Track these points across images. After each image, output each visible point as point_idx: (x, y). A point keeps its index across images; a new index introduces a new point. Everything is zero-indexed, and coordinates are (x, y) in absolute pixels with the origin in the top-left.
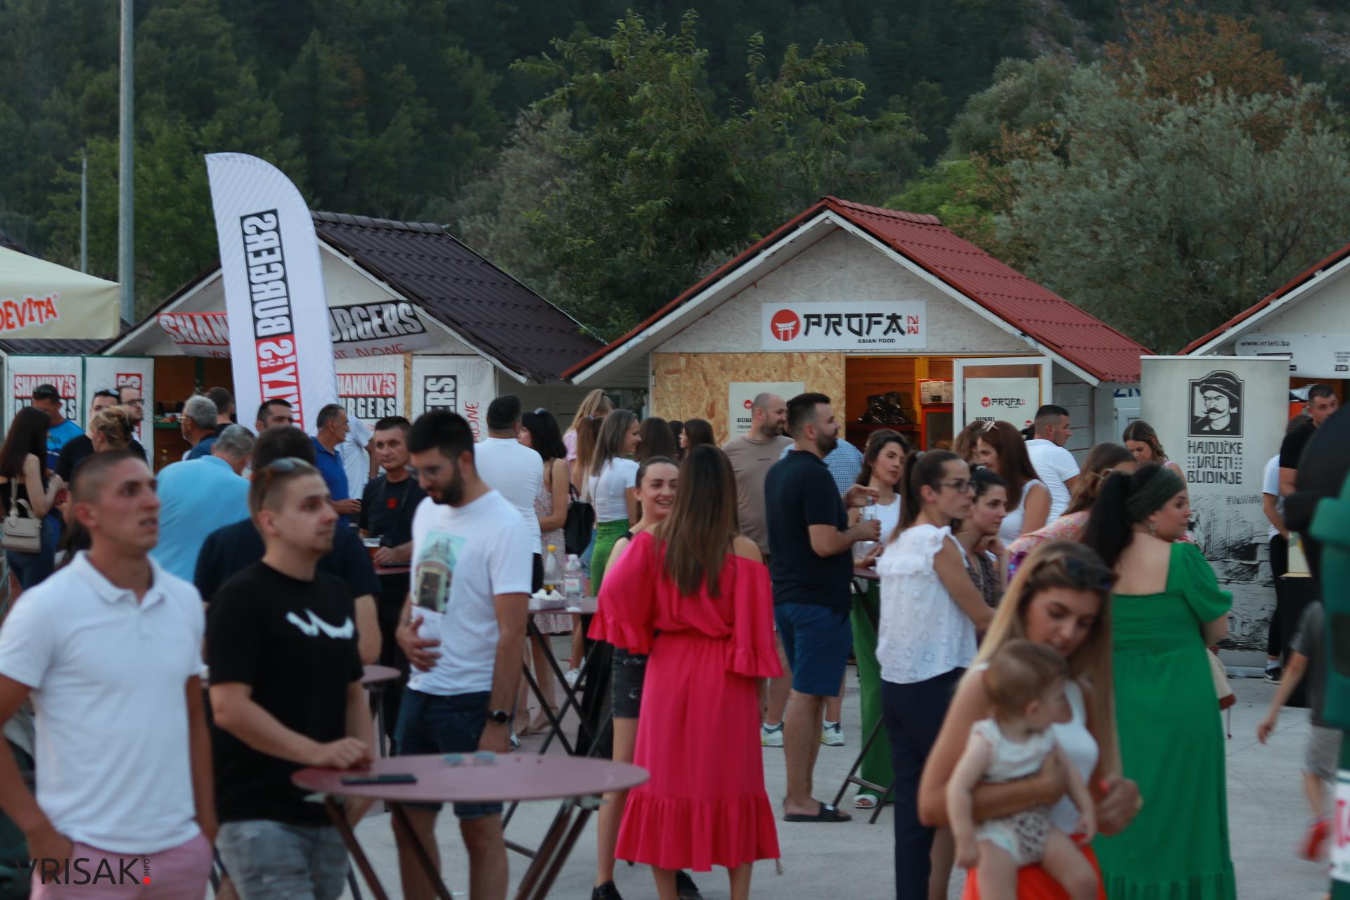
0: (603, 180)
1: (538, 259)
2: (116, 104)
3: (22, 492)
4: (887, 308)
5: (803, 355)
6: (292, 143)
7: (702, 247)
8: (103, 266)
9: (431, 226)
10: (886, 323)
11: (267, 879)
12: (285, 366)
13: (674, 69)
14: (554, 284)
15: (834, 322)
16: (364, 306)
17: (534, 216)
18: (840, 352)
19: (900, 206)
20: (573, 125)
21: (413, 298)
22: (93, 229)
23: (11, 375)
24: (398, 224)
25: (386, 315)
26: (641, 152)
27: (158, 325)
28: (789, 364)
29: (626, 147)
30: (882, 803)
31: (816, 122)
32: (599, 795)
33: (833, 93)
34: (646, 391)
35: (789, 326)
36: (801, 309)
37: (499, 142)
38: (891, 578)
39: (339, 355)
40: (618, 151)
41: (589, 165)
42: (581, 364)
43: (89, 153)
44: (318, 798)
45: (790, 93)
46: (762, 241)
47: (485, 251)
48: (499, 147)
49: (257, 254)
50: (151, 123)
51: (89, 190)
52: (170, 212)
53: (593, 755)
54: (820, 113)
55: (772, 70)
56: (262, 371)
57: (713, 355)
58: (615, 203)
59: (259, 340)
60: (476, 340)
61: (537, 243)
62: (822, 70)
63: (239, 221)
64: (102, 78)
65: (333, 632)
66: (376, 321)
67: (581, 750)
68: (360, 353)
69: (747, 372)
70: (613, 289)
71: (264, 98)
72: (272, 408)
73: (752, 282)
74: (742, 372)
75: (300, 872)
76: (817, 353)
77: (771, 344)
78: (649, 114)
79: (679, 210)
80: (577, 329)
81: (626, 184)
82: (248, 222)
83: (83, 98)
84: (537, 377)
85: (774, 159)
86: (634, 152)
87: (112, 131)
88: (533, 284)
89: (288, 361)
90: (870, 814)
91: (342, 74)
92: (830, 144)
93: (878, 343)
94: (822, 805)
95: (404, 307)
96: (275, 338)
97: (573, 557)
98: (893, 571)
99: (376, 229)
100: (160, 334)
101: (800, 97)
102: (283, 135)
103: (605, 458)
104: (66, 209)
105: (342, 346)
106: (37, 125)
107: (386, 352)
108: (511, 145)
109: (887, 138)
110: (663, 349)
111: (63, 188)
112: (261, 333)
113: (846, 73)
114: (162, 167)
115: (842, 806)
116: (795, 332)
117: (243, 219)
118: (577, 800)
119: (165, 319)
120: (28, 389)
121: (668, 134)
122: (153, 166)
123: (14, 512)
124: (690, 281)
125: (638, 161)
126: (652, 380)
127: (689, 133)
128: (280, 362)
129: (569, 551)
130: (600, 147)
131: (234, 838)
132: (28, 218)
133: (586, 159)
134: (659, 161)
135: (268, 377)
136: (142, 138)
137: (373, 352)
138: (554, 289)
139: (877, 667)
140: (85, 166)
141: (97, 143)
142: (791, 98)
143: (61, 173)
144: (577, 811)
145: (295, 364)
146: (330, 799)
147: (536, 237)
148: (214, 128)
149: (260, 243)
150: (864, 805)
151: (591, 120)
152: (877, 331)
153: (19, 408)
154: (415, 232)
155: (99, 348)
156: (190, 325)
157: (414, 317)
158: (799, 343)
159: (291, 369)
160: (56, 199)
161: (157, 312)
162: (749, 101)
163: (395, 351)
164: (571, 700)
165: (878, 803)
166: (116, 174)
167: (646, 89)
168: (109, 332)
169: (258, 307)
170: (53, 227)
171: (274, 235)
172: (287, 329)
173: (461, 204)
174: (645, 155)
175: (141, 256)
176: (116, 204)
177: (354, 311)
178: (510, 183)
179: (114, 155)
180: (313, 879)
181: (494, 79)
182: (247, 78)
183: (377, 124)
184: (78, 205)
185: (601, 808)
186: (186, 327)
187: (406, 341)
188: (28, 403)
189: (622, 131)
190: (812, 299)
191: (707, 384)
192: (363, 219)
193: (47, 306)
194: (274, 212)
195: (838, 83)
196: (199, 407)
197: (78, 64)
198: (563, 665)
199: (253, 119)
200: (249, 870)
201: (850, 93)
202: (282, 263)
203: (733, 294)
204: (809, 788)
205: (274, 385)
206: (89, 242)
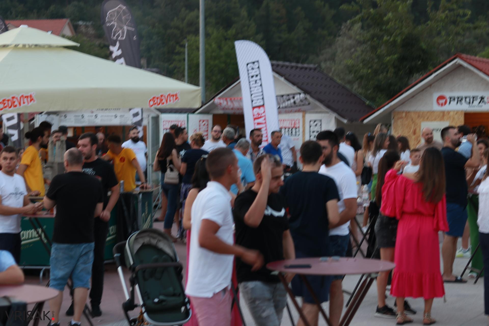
0: (374, 48)
1: (350, 77)
2: (198, 23)
3: (171, 162)
4: (479, 94)
5: (449, 112)
6: (260, 36)
7: (411, 72)
8: (194, 81)
9: (312, 66)
10: (479, 100)
11: (257, 302)
12: (261, 117)
13: (400, 8)
14: (356, 86)
15: (460, 100)
16: (288, 95)
17: (350, 62)
18: (462, 111)
19: (484, 57)
20: (362, 28)
21: (306, 92)
22: (190, 68)
23: (162, 121)
24: (300, 65)
25: (296, 98)
26: (389, 38)
27: (213, 103)
28: (443, 115)
29: (383, 36)
30: (478, 277)
31: (452, 27)
32: (377, 273)
33: (458, 15)
34: (390, 125)
35: (443, 101)
36: (448, 95)
37: (335, 34)
38: (483, 194)
39: (279, 113)
40: (380, 38)
41: (369, 43)
42: (366, 116)
43: (188, 41)
44: (276, 273)
45: (443, 16)
46: (432, 70)
47: (330, 75)
48: (335, 36)
49: (252, 77)
50: (210, 30)
51: (188, 54)
52: (217, 62)
53: (373, 258)
54: (454, 23)
55: (436, 7)
56: (255, 119)
57: (415, 112)
58: (379, 57)
59: (254, 108)
60: (328, 107)
61: (350, 72)
62: (455, 6)
63: (246, 65)
64: (193, 14)
65: (276, 214)
66: (292, 101)
67: (369, 256)
68: (286, 112)
69: (428, 118)
70: (378, 88)
71: (250, 20)
72: (255, 132)
73: (430, 85)
74: (426, 118)
75: (269, 300)
76: (454, 111)
77: (436, 108)
78: (391, 24)
79: (402, 59)
80: (364, 103)
81: (382, 50)
82: (249, 65)
83: (186, 21)
84: (351, 120)
85: (438, 40)
86: (385, 38)
87: (196, 32)
88: (348, 86)
89: (263, 115)
90: (474, 280)
91: (278, 11)
92: (458, 34)
93: (476, 107)
94: (456, 278)
95: (302, 95)
96: (259, 107)
97: (365, 186)
98: (484, 191)
99: (292, 67)
100: (214, 106)
101: (447, 17)
102: (257, 33)
103: (377, 150)
104: (180, 61)
105: (280, 110)
106: (169, 31)
107: (296, 111)
108: (339, 36)
109: (478, 31)
110: (397, 110)
111: (179, 53)
112: (254, 105)
113: (463, 7)
114: (214, 45)
115: (464, 277)
116: (446, 103)
117: (248, 64)
118: (369, 275)
119: (217, 100)
120: (168, 126)
121: (398, 31)
122: (210, 45)
123: (168, 170)
124: (406, 85)
125: (387, 41)
126: (393, 122)
127: (406, 31)
128: (260, 116)
129: (363, 184)
130: (373, 37)
131: (245, 288)
132: (166, 65)
133: (368, 40)
134: (395, 42)
135: (257, 121)
136: (207, 35)
137: (291, 112)
138: (356, 88)
139: (477, 227)
140: (186, 45)
141: (191, 37)
142: (444, 17)
143: (178, 49)
144: (369, 279)
145: (265, 116)
146: (280, 273)
147: (350, 69)
148: (232, 31)
149: (253, 73)
150: (472, 277)
151: (369, 26)
152: (476, 103)
153: (165, 133)
154: (306, 69)
155: (193, 111)
156: (225, 103)
157: (306, 99)
158: (447, 107)
159: (263, 118)
160: (177, 57)
161: (214, 98)
162: (427, 19)
163: (299, 111)
164: (364, 238)
165: (477, 276)
166: (198, 49)
167: (390, 15)
168: (197, 105)
169: (253, 96)
170: (175, 68)
171: (257, 70)
172: (262, 103)
173: (321, 58)
174: (389, 39)
175: (207, 78)
176: (198, 58)
177: (284, 97)
178: (339, 50)
179: (198, 41)
180: (274, 302)
181: (333, 12)
182: (244, 13)
183: (291, 29)
184: (184, 60)
185: (378, 278)
186: (224, 103)
187: (303, 108)
188: (168, 131)
189: (381, 30)
190: (452, 91)
191: (413, 122)
192: (287, 64)
193: (175, 96)
194: (258, 61)
195: (461, 12)
196: (228, 132)
197: (183, 9)
198: (361, 225)
199: (246, 28)
200: (251, 299)
201: (465, 15)
202: (260, 79)
203: (423, 89)
204: (451, 271)
205: (258, 124)
206: (188, 73)
